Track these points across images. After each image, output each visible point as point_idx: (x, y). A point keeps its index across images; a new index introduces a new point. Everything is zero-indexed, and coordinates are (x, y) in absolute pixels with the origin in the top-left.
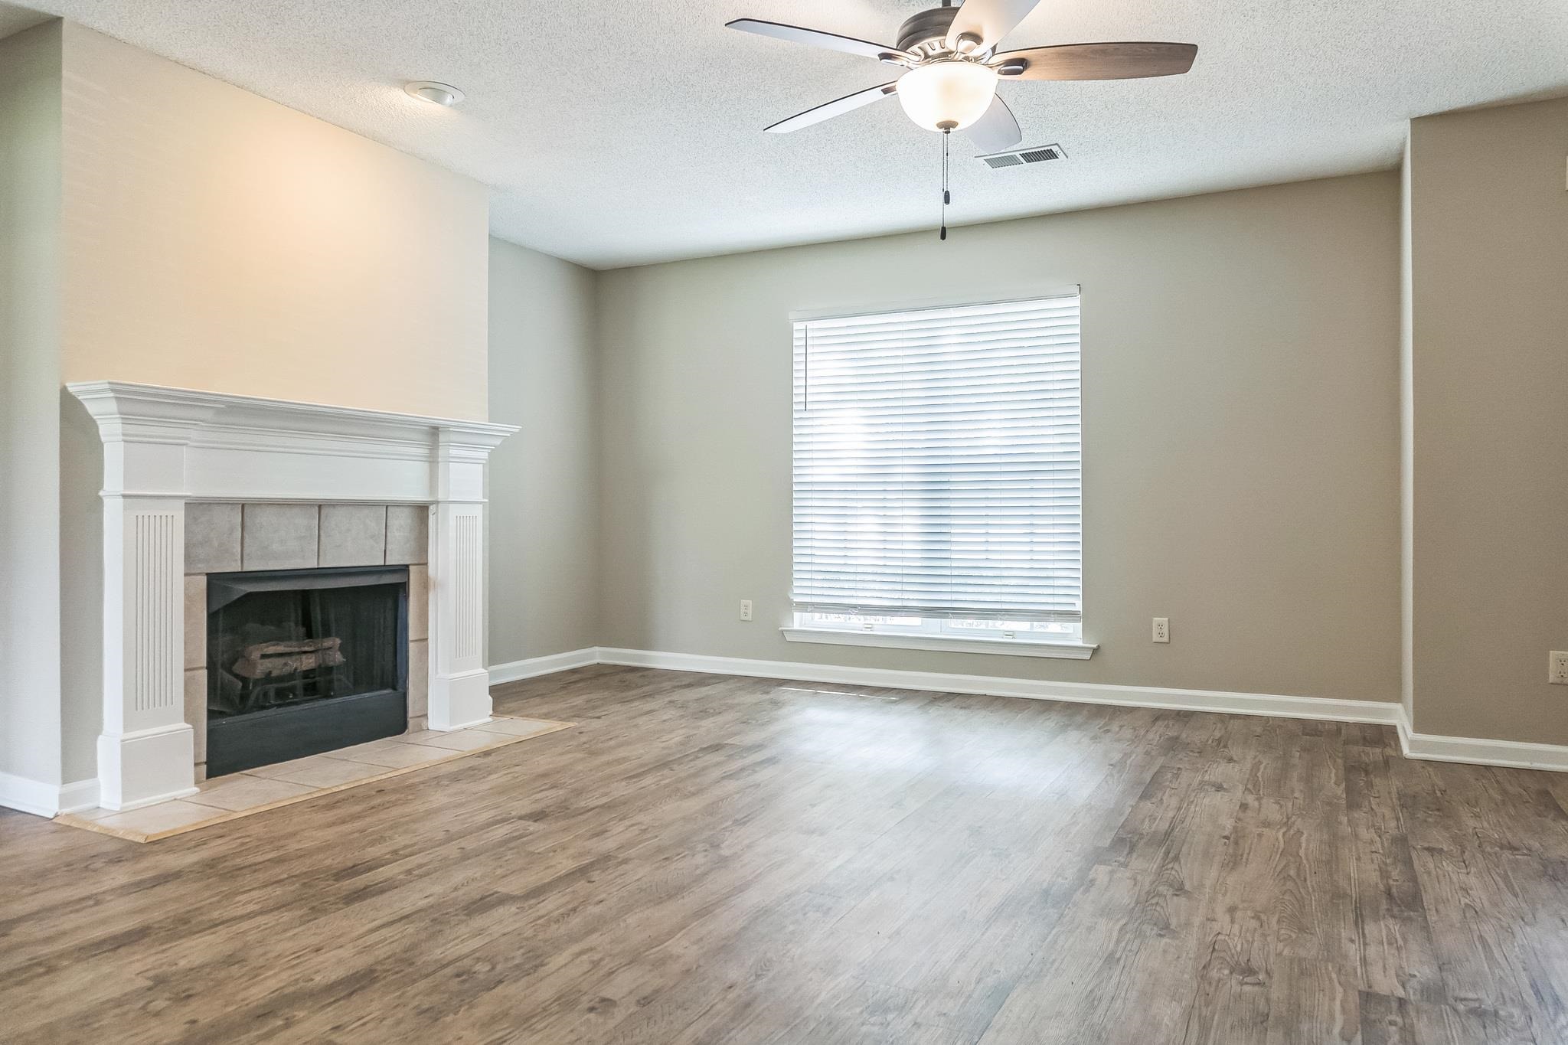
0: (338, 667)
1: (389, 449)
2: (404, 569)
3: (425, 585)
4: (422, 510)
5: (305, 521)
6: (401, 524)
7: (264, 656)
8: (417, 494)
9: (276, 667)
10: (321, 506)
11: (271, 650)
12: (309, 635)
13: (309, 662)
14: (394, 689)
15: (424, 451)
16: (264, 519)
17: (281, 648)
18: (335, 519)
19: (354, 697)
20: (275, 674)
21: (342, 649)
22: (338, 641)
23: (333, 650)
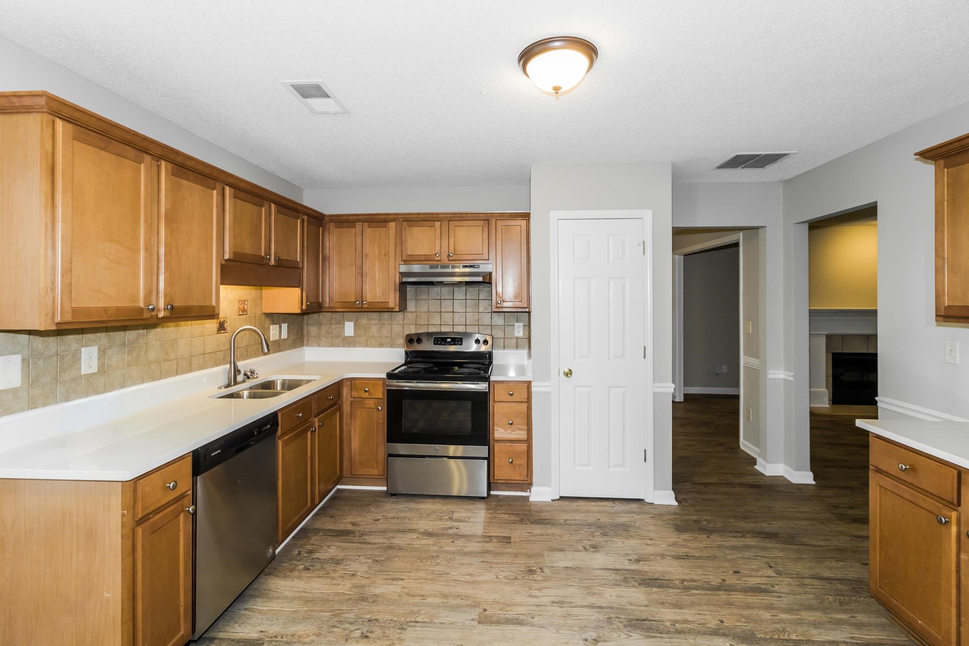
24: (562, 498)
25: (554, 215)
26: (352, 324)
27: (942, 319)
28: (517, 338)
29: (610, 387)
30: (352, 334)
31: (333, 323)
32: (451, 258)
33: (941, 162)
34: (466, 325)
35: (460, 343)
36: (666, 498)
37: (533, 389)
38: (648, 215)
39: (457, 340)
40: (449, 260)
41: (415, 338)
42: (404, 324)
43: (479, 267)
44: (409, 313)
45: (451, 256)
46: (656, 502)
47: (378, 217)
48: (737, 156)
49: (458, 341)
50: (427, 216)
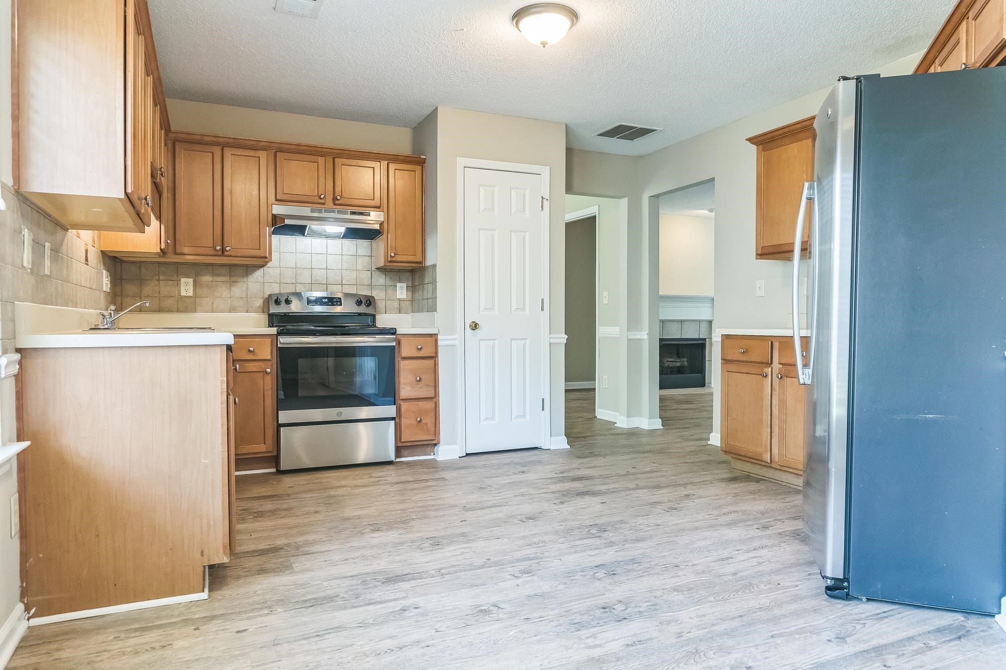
0: (686, 367)
1: (697, 305)
2: (705, 339)
3: (711, 344)
4: (710, 322)
5: (678, 325)
6: (704, 326)
7: (667, 361)
8: (708, 317)
9: (671, 365)
10: (682, 321)
11: (669, 360)
12: (679, 357)
13: (678, 364)
14: (702, 374)
15: (710, 305)
16: (667, 324)
17: (671, 360)
18: (686, 325)
19: (690, 375)
20: (670, 366)
21: (687, 361)
22: (686, 359)
23: (685, 362)
24: (467, 455)
25: (461, 161)
26: (191, 281)
27: (759, 257)
28: (400, 300)
29: (511, 339)
30: (191, 293)
31: (161, 279)
32: (337, 202)
33: (761, 147)
34: (342, 285)
35: (339, 303)
36: (561, 443)
37: (440, 343)
38: (545, 171)
39: (335, 300)
40: (335, 204)
41: (283, 300)
42: (264, 282)
43: (369, 215)
44: (270, 269)
45: (338, 200)
46: (551, 448)
47: (247, 142)
48: (620, 126)
49: (337, 302)
50: (309, 148)
